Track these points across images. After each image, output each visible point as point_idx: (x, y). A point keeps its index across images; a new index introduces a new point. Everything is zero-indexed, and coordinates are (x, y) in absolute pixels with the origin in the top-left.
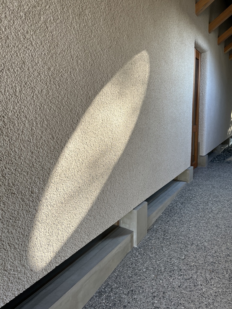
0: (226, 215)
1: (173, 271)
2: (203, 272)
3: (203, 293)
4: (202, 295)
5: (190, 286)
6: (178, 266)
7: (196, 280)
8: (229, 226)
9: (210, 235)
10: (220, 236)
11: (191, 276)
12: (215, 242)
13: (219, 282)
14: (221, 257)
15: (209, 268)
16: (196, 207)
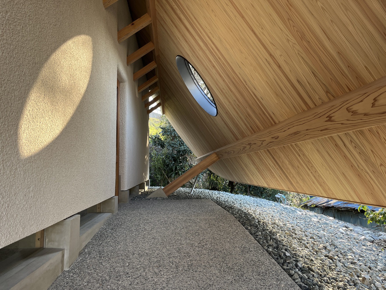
0: (159, 230)
1: (120, 276)
2: (150, 269)
3: (156, 282)
4: (155, 284)
5: (141, 281)
6: (124, 271)
7: (146, 276)
8: (164, 237)
9: (149, 245)
10: (159, 244)
11: (139, 274)
12: (155, 249)
13: (168, 271)
14: (164, 256)
15: (155, 265)
16: (129, 230)
